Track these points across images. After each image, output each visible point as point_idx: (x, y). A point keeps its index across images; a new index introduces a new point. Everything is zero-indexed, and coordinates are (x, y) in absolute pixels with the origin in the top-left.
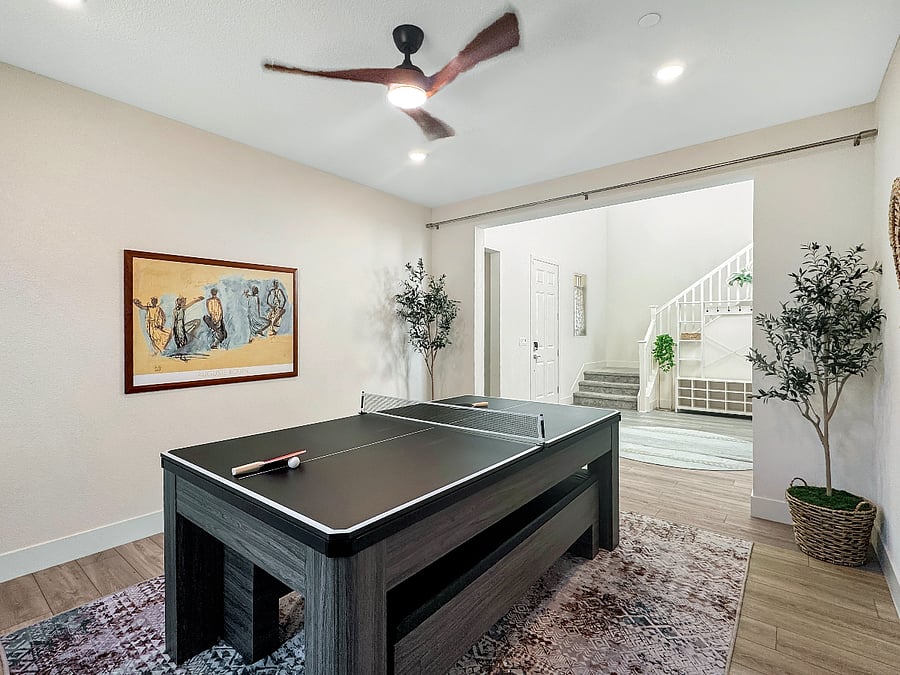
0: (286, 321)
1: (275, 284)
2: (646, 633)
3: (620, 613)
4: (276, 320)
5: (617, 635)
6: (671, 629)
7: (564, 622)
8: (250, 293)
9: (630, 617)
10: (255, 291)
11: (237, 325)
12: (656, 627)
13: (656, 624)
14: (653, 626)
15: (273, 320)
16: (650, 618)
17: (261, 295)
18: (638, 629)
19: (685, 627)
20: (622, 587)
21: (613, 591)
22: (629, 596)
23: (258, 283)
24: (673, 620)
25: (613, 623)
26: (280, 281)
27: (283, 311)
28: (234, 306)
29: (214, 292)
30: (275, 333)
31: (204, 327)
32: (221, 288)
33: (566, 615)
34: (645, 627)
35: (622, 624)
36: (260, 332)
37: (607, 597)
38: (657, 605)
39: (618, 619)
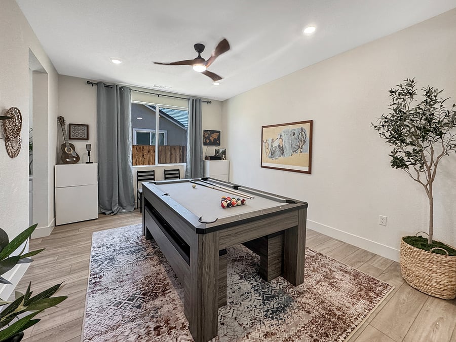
0: (306, 147)
1: (302, 129)
2: (127, 296)
3: (144, 294)
4: (302, 146)
5: (137, 285)
6: (117, 307)
7: (158, 274)
8: (292, 135)
9: (138, 296)
10: (294, 134)
11: (287, 149)
12: (124, 302)
13: (125, 303)
14: (126, 301)
15: (300, 146)
16: (130, 304)
17: (296, 135)
18: (131, 294)
19: (111, 314)
20: (157, 309)
21: (157, 302)
22: (148, 306)
23: (295, 130)
24: (119, 313)
25: (142, 288)
26: (304, 127)
27: (305, 142)
28: (287, 141)
29: (281, 136)
30: (301, 152)
31: (278, 149)
32: (283, 134)
33: (161, 276)
34: (129, 297)
35: (138, 291)
36: (295, 151)
37: (156, 296)
38: (131, 315)
39: (142, 291)
